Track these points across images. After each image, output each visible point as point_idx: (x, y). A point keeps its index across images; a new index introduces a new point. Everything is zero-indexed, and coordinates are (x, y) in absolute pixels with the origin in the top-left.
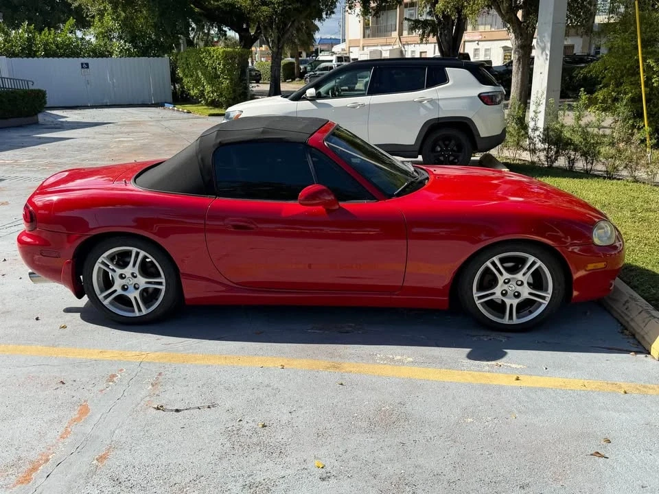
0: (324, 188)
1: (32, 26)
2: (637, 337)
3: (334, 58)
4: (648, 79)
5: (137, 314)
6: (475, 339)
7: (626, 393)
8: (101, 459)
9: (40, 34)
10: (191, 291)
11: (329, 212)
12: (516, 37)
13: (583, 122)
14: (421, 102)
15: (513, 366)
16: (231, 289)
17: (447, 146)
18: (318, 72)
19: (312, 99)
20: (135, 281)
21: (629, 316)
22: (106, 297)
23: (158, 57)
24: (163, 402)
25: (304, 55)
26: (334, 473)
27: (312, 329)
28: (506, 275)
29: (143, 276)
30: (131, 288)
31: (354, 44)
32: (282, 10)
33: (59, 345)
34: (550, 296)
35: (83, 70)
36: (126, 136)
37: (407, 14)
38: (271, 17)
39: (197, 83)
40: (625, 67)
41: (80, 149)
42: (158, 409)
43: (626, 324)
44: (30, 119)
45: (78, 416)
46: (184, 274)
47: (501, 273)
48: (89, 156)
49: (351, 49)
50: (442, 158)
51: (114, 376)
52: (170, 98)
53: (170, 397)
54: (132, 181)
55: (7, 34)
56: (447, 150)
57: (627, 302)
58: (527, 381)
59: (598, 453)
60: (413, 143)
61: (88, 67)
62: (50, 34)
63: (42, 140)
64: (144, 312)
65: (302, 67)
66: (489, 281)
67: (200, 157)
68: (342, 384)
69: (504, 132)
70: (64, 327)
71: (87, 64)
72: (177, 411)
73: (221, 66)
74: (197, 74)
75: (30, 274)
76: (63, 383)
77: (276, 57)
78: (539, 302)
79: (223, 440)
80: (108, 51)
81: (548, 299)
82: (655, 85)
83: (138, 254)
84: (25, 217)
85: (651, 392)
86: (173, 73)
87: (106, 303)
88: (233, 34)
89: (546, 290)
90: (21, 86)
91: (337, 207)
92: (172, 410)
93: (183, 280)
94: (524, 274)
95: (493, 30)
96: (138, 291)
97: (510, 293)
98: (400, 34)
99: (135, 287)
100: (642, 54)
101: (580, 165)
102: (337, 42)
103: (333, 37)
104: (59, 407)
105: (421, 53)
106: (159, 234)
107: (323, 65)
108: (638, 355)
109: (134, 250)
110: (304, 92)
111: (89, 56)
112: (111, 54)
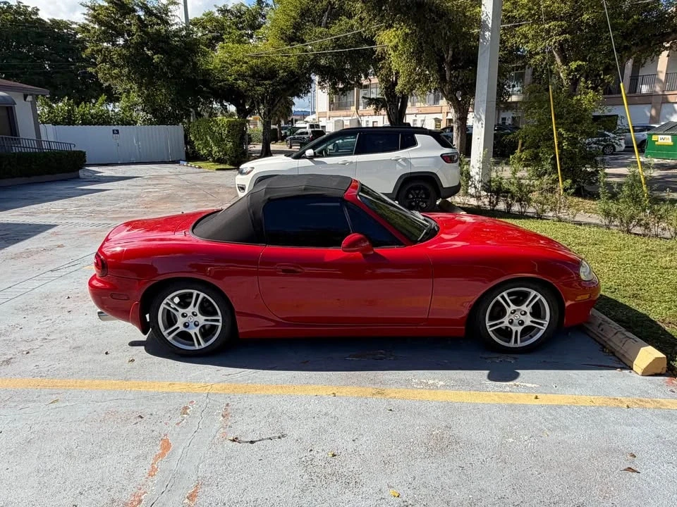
0: (361, 236)
1: (72, 101)
2: (617, 354)
3: (307, 125)
4: (560, 143)
5: (197, 347)
6: (489, 361)
7: (628, 407)
8: (191, 497)
9: (78, 107)
10: (244, 326)
11: (365, 256)
12: (456, 112)
13: (519, 175)
14: (396, 160)
15: (528, 385)
16: (278, 323)
17: (417, 194)
18: (296, 136)
19: (311, 158)
20: (195, 319)
21: (605, 337)
22: (170, 334)
23: (174, 125)
24: (237, 434)
25: (283, 122)
26: (410, 502)
27: (349, 357)
28: (513, 307)
29: (202, 315)
30: (192, 325)
31: (322, 115)
32: (272, 90)
33: (130, 378)
34: (547, 323)
35: (114, 135)
36: (152, 187)
37: (362, 93)
38: (263, 94)
39: (206, 144)
40: (542, 133)
41: (117, 199)
42: (234, 441)
43: (604, 344)
44: (73, 174)
45: (160, 451)
46: (237, 312)
47: (509, 306)
48: (126, 204)
49: (320, 119)
50: (414, 204)
51: (186, 408)
52: (184, 157)
53: (242, 428)
54: (190, 232)
55: (50, 107)
56: (417, 197)
57: (601, 324)
58: (545, 399)
59: (630, 468)
60: (391, 192)
61: (118, 133)
62: (86, 107)
63: (85, 192)
64: (203, 345)
65: (283, 132)
66: (499, 312)
67: (251, 212)
68: (391, 410)
69: (460, 183)
70: (133, 361)
71: (117, 131)
72: (252, 442)
73: (226, 132)
74: (206, 138)
75: (99, 313)
76: (142, 418)
77: (266, 125)
78: (538, 328)
79: (300, 471)
80: (133, 121)
81: (546, 326)
82: (565, 148)
83: (198, 295)
84: (97, 265)
85: (648, 405)
86: (186, 137)
87: (169, 338)
88: (232, 108)
89: (544, 318)
90: (64, 148)
91: (372, 252)
92: (247, 442)
93: (237, 317)
94: (527, 306)
95: (426, 106)
96: (198, 328)
97: (516, 322)
98: (357, 108)
99: (195, 324)
100: (556, 124)
101: (516, 208)
102: (307, 114)
103: (303, 110)
104: (142, 442)
105: (373, 122)
106: (214, 277)
107: (299, 131)
108: (624, 371)
109: (195, 292)
110: (304, 152)
111: (118, 124)
112: (136, 123)
